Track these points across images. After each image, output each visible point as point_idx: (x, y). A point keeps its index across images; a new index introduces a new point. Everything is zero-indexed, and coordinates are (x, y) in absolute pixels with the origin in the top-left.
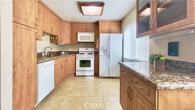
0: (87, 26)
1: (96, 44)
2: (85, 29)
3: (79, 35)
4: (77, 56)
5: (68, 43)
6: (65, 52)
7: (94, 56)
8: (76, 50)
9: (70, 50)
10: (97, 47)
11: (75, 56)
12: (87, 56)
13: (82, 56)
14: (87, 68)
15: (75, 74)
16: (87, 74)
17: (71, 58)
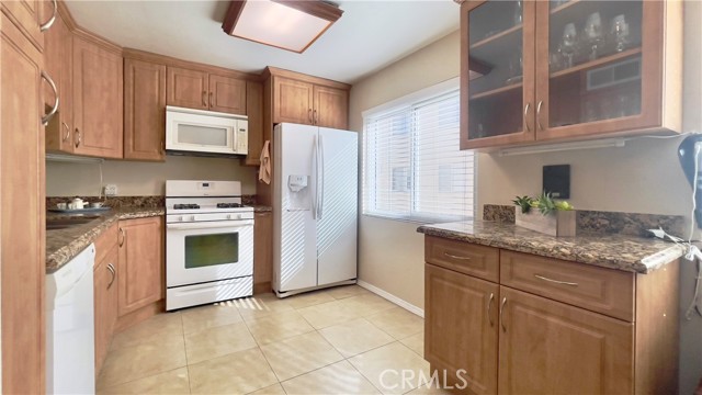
0: (213, 81)
2: (204, 93)
3: (175, 118)
4: (169, 219)
5: (107, 154)
6: (91, 200)
7: (252, 215)
9: (114, 190)
10: (262, 175)
11: (158, 220)
12: (223, 216)
14: (222, 270)
15: (163, 301)
16: (221, 292)
17: (139, 228)
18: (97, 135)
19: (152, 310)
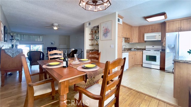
0: (154, 27)
1: (163, 42)
2: (152, 30)
3: (146, 35)
4: (143, 52)
5: (136, 42)
6: (134, 49)
7: (160, 53)
8: (143, 47)
9: (138, 47)
10: (163, 45)
11: (142, 52)
12: (153, 52)
13: (148, 52)
14: (153, 62)
15: (142, 65)
16: (153, 67)
17: (139, 53)
18: (135, 39)
19: (141, 66)
